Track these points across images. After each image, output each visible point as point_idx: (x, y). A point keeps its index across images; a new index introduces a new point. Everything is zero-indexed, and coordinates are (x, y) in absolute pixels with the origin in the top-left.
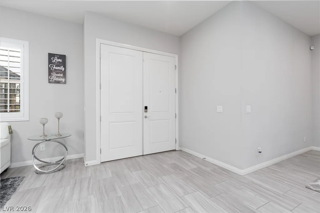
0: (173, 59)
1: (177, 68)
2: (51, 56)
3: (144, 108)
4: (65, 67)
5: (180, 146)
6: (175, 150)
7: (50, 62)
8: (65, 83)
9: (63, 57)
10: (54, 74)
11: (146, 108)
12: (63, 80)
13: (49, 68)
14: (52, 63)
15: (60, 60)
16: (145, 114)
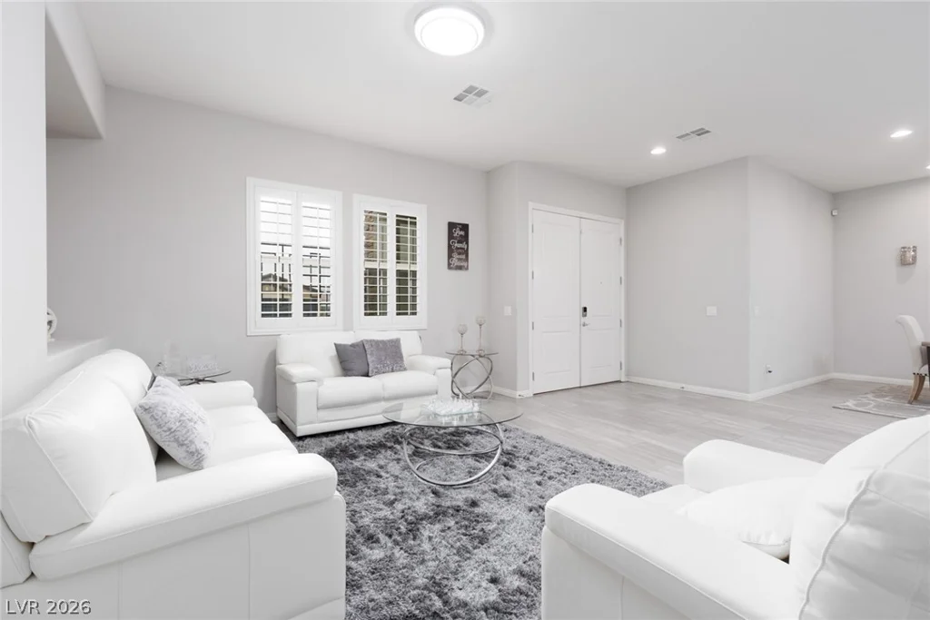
0: (617, 228)
1: (623, 242)
2: (452, 226)
3: (582, 310)
4: (467, 243)
5: (628, 375)
6: (619, 382)
7: (451, 236)
8: (467, 269)
9: (465, 227)
10: (455, 256)
11: (585, 309)
12: (465, 264)
13: (450, 246)
14: (453, 238)
15: (462, 233)
16: (584, 320)
